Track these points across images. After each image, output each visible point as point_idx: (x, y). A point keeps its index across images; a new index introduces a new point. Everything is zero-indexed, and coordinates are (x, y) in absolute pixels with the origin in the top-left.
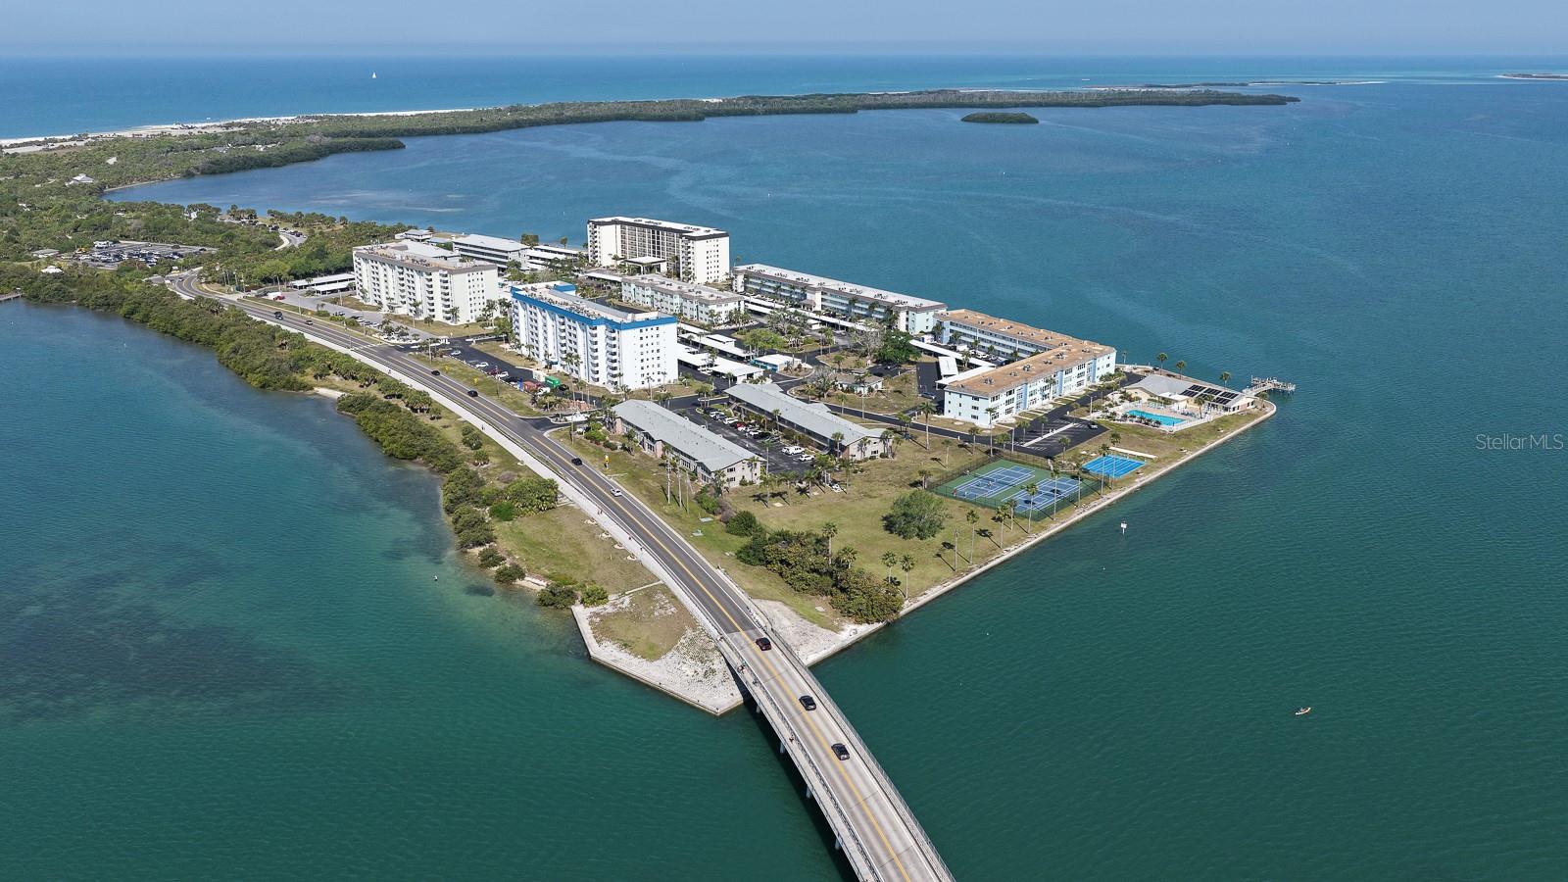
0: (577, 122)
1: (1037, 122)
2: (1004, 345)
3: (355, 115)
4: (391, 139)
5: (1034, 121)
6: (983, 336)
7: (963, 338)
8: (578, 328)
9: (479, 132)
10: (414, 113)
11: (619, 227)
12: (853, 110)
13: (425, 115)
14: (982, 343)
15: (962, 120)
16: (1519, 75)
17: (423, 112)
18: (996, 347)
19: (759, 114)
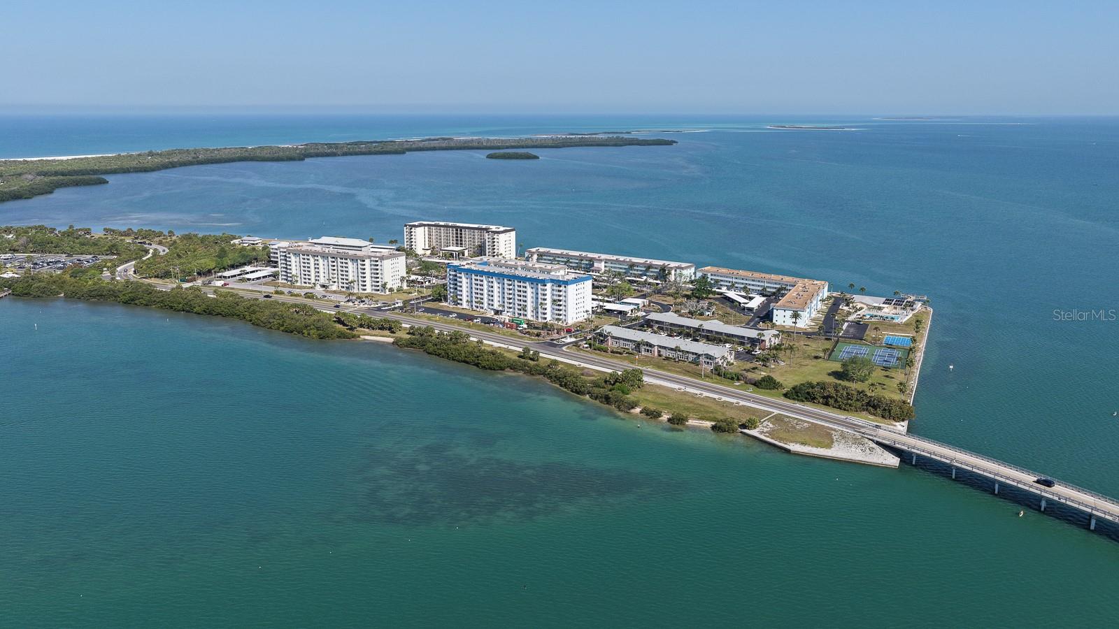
0: (212, 163)
1: (538, 158)
2: (753, 285)
3: (22, 160)
4: (81, 177)
5: (537, 158)
6: (737, 281)
7: (722, 283)
8: (528, 287)
9: (148, 171)
10: (70, 158)
11: (426, 228)
12: (403, 152)
13: (82, 159)
14: (736, 285)
15: (487, 157)
16: (778, 127)
17: (77, 157)
18: (749, 287)
19: (339, 155)
